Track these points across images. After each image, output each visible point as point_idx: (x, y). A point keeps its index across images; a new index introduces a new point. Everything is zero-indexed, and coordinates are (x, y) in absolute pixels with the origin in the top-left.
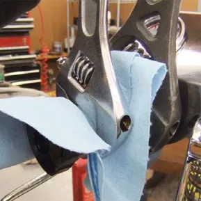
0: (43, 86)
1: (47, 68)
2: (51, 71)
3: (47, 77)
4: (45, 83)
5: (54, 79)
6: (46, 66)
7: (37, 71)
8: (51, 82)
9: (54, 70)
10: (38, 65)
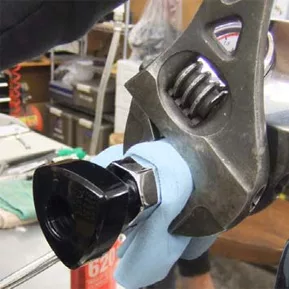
0: (14, 107)
1: (19, 81)
2: (25, 86)
3: (19, 94)
4: (17, 104)
5: (30, 97)
6: (19, 77)
7: (5, 85)
8: (24, 102)
9: (29, 85)
10: (7, 76)
